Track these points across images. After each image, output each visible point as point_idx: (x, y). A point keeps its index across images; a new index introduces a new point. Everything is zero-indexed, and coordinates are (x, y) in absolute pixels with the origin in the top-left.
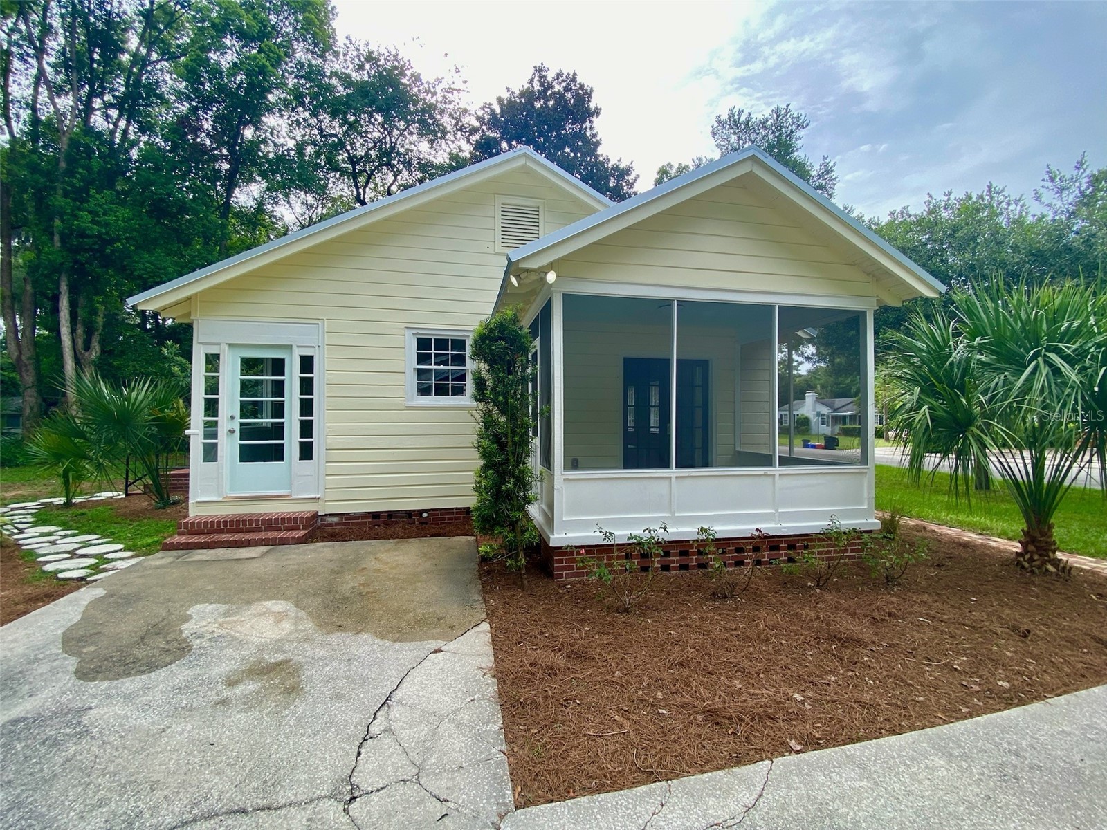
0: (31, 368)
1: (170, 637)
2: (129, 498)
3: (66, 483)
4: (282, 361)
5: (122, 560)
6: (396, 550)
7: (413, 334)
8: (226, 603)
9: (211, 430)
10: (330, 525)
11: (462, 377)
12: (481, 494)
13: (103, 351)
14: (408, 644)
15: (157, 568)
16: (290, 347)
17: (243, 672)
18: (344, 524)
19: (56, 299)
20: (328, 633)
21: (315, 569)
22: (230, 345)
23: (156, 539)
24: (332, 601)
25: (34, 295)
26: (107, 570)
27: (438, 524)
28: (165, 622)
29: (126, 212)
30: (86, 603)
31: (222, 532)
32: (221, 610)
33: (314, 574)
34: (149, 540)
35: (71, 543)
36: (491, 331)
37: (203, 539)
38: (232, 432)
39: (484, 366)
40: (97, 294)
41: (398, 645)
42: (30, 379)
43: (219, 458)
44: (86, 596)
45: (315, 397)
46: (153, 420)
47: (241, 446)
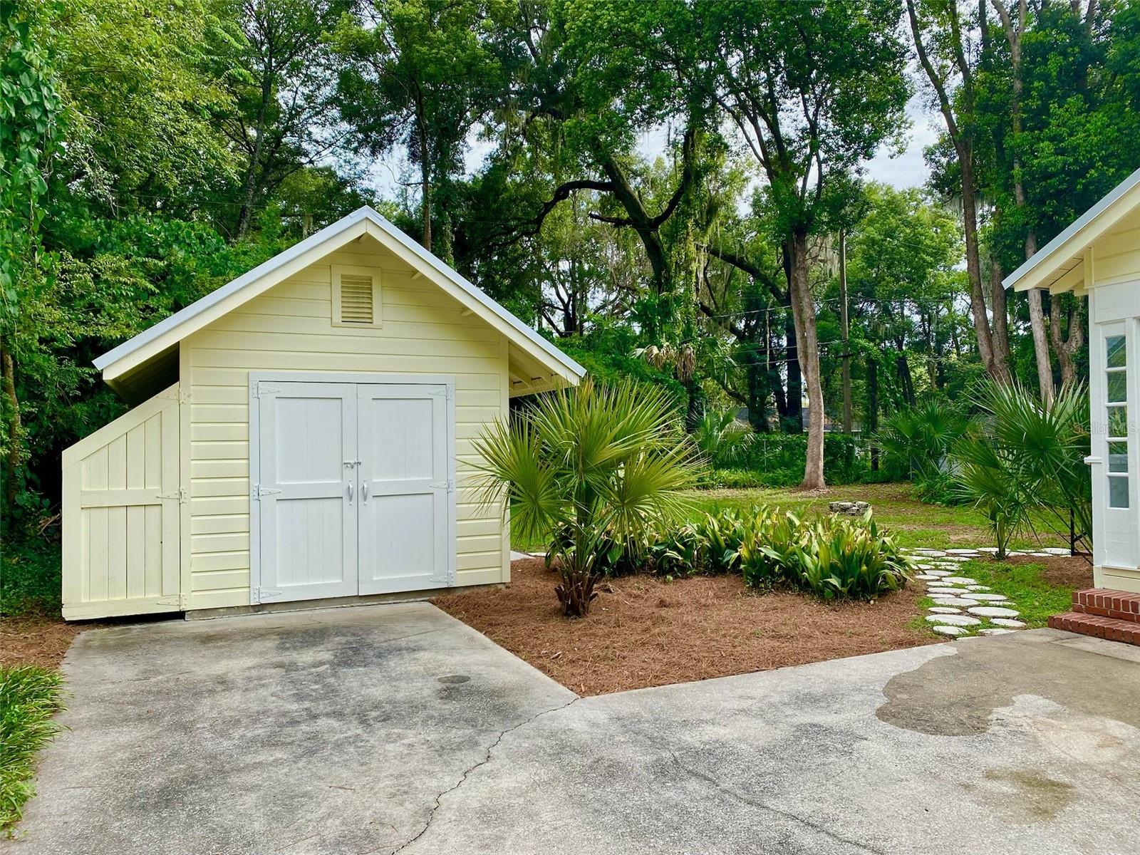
1: (977, 713)
8: (1063, 704)
9: (1118, 455)
17: (1012, 773)
26: (984, 635)
28: (984, 698)
30: (932, 657)
32: (1051, 708)
35: (973, 599)
44: (939, 650)
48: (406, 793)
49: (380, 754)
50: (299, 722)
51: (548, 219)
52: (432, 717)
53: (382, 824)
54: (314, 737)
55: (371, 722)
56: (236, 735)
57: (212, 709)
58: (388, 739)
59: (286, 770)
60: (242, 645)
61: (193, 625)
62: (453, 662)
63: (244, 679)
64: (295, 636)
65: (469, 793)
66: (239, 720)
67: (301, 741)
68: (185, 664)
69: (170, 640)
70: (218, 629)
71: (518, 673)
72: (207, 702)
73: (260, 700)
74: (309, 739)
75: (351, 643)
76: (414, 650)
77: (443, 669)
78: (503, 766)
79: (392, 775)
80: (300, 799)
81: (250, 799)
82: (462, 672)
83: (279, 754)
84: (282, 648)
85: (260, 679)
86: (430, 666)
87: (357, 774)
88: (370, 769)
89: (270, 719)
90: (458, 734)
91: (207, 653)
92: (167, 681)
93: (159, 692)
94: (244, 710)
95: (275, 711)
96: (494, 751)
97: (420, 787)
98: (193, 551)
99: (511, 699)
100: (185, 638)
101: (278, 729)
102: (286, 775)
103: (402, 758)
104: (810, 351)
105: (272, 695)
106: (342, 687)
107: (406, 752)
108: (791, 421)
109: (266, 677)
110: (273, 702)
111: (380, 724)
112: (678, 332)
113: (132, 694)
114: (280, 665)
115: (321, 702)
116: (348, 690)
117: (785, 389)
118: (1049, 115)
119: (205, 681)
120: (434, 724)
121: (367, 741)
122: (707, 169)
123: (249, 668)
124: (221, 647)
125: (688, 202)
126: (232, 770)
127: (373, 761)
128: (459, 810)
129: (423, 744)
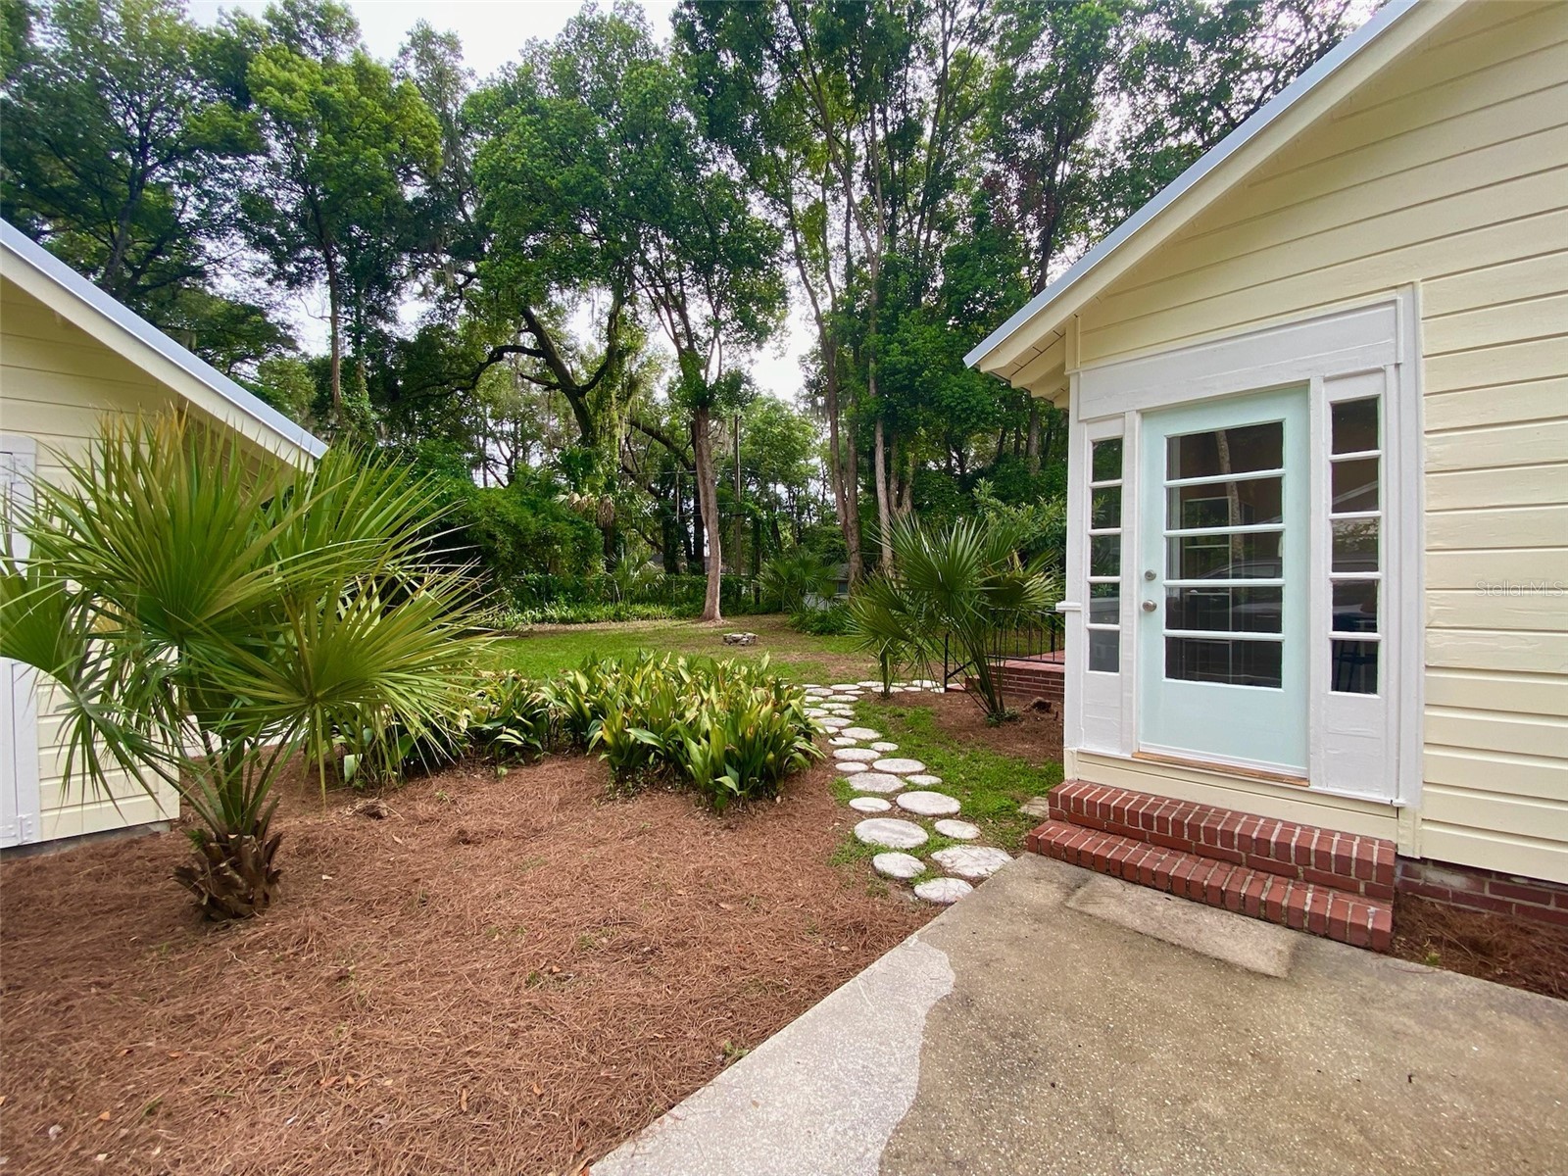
0: (854, 531)
2: (951, 696)
3: (884, 668)
4: (1275, 429)
9: (1105, 600)
13: (913, 506)
16: (1303, 387)
22: (1145, 414)
23: (1004, 799)
25: (856, 455)
30: (921, 1011)
34: (996, 804)
35: (892, 774)
38: (1149, 608)
40: (907, 439)
42: (854, 543)
43: (1122, 664)
45: (1385, 512)
46: (986, 584)
47: (1170, 641)
51: (484, 379)
104: (711, 506)
108: (696, 566)
112: (600, 484)
117: (692, 540)
118: (898, 322)
122: (629, 350)
125: (611, 375)
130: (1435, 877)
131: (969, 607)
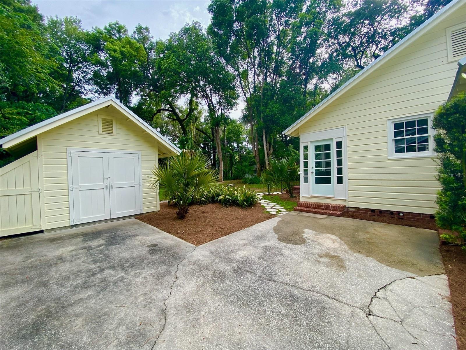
0: (258, 157)
1: (300, 236)
2: (283, 194)
3: (268, 188)
4: (329, 145)
5: (284, 212)
6: (385, 228)
7: (392, 122)
8: (315, 231)
9: (306, 172)
10: (351, 211)
11: (426, 140)
12: (441, 205)
13: (273, 150)
14: (395, 269)
15: (293, 215)
16: (332, 139)
17: (323, 254)
18: (357, 212)
19: (262, 137)
20: (354, 252)
21: (346, 227)
22: (311, 142)
23: (291, 207)
24: (355, 241)
25: (258, 137)
26: (281, 214)
27: (410, 220)
28: (298, 232)
29: (278, 105)
30: (277, 221)
31: (310, 208)
32: (314, 233)
33: (346, 229)
34: (290, 207)
35: (271, 205)
36: (447, 110)
37: (305, 209)
38: (312, 173)
39: (442, 132)
40: (271, 133)
41: (389, 268)
42: (258, 160)
43: (309, 182)
44: (277, 219)
45: (343, 158)
46: (289, 170)
47: (316, 178)
48: (151, 303)
49: (134, 284)
50: (96, 274)
51: (155, 117)
52: (150, 263)
53: (145, 324)
54: (104, 280)
55: (127, 269)
56: (69, 285)
57: (56, 272)
58: (136, 276)
59: (94, 301)
60: (68, 241)
61: (46, 235)
62: (150, 239)
63: (70, 256)
64: (89, 235)
65: (176, 297)
66: (69, 277)
67: (99, 283)
68: (43, 252)
69: (37, 242)
70: (57, 236)
71: (173, 240)
72: (54, 269)
73: (78, 265)
74: (102, 282)
75: (111, 236)
76: (135, 236)
77: (147, 242)
78: (183, 280)
79: (142, 294)
80: (103, 317)
81: (79, 322)
82: (154, 242)
83: (90, 292)
84: (84, 241)
85: (77, 255)
86: (142, 241)
87: (127, 297)
88: (132, 293)
89: (83, 274)
90: (162, 269)
91: (53, 246)
92: (36, 261)
93: (32, 267)
94: (71, 271)
95: (85, 270)
96: (178, 275)
97: (155, 298)
98: (45, 209)
99: (175, 251)
100: (43, 241)
101: (87, 279)
102: (95, 304)
103: (144, 284)
105: (83, 262)
106: (111, 255)
107: (144, 281)
109: (79, 254)
110: (84, 265)
111: (130, 269)
113: (20, 269)
114: (84, 248)
115: (104, 263)
116: (114, 255)
119: (53, 259)
120: (151, 265)
121: (128, 278)
122: (195, 109)
123: (72, 251)
124: (59, 243)
126: (68, 305)
127: (132, 288)
128: (175, 307)
129: (150, 276)
130: (351, 209)
131: (286, 174)
